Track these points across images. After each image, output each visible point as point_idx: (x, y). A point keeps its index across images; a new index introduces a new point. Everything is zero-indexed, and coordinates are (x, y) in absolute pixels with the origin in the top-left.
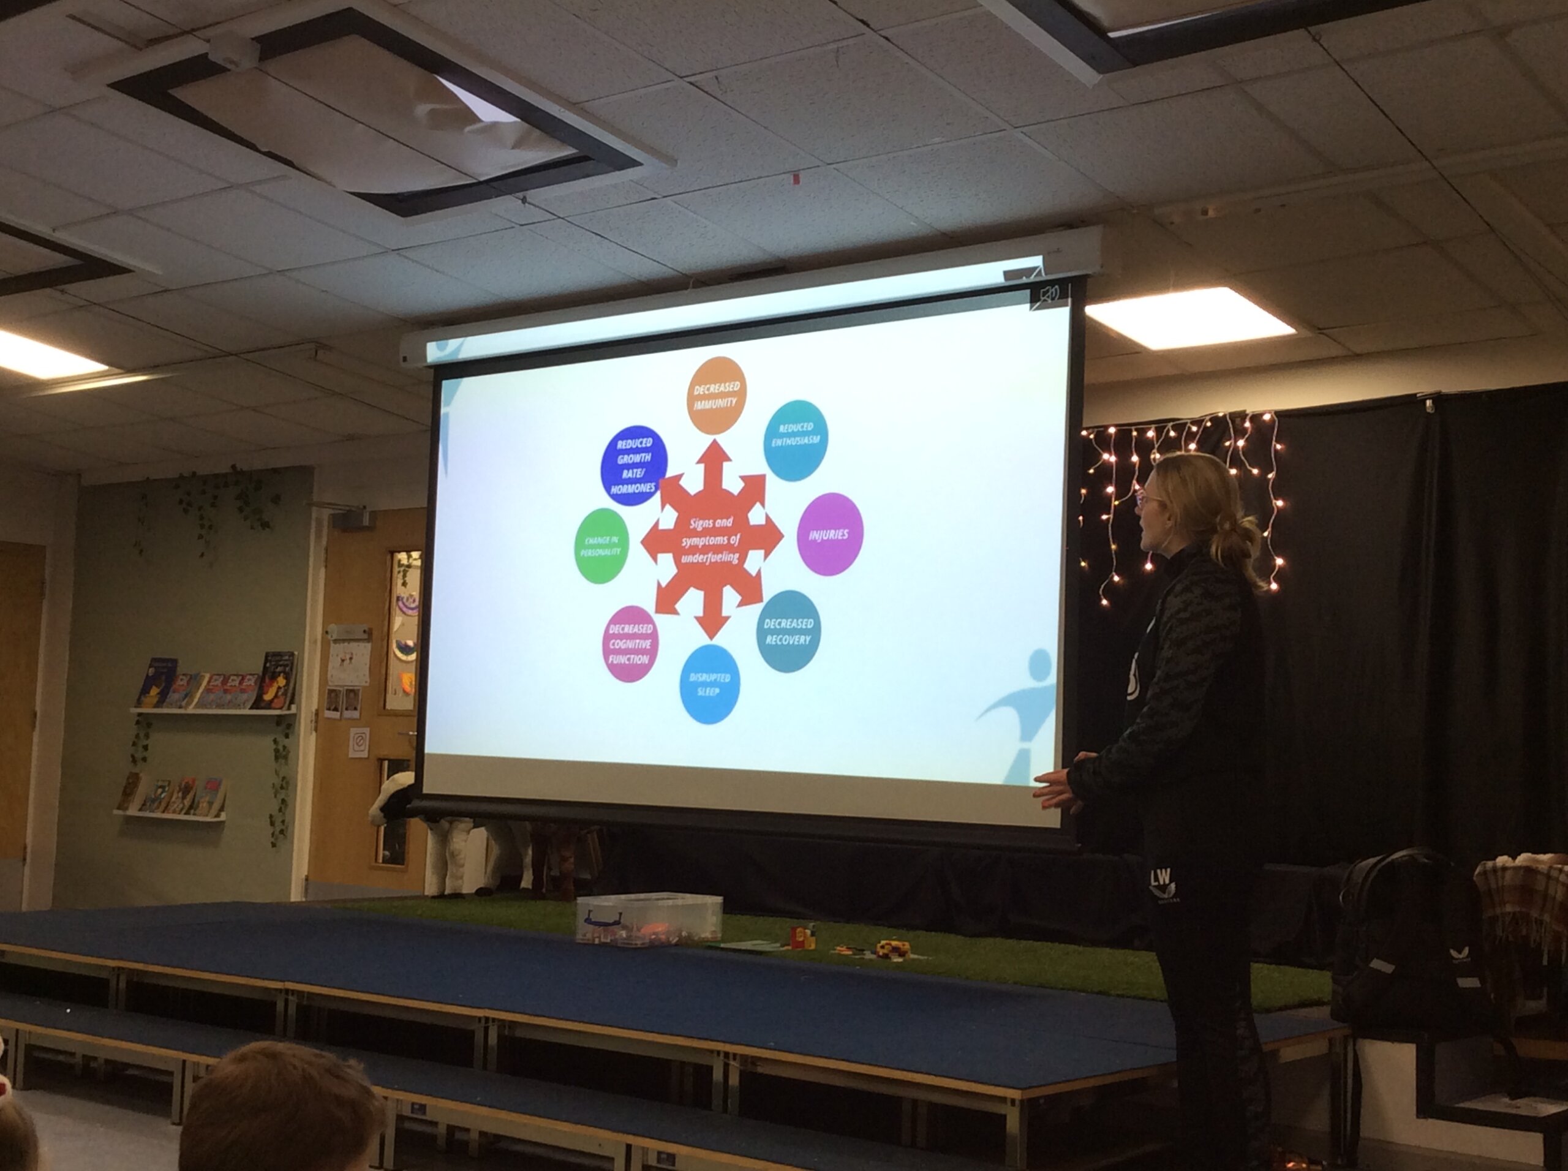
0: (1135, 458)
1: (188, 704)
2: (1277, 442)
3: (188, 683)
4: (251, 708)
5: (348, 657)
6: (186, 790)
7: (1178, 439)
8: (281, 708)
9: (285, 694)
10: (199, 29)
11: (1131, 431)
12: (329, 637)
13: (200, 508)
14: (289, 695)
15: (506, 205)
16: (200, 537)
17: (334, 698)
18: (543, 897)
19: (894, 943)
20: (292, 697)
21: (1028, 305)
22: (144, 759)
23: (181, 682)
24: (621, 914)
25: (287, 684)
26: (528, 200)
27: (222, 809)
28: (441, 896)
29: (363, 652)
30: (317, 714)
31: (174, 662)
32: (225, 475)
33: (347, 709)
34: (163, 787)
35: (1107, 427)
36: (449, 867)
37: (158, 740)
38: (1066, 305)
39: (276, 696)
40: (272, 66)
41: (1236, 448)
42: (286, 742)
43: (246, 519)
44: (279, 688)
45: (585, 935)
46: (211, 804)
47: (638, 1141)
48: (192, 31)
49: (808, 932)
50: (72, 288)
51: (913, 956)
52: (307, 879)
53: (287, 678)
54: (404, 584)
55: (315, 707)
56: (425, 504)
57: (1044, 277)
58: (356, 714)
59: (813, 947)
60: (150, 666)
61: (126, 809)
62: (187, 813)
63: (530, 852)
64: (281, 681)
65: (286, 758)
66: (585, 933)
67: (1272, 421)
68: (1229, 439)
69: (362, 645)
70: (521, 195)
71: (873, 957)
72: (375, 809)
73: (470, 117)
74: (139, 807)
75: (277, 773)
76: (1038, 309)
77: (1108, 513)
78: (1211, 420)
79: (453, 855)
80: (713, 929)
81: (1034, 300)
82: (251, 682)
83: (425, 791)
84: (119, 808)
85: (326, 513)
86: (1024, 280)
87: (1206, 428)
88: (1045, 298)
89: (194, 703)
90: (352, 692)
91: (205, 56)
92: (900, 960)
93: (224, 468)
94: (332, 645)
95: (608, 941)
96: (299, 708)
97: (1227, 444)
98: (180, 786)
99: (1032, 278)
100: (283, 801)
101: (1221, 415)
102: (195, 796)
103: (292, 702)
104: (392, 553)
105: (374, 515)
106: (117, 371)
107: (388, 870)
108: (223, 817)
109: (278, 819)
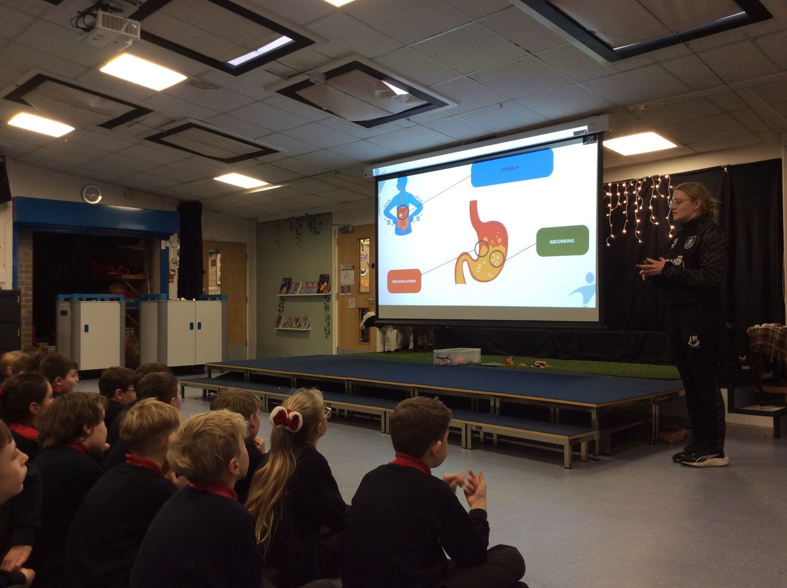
0: (618, 194)
1: (296, 292)
2: (671, 185)
3: (295, 285)
4: (316, 293)
5: (347, 275)
6: (297, 320)
7: (634, 186)
8: (326, 293)
9: (327, 288)
10: (306, 71)
11: (616, 184)
12: (340, 268)
13: (296, 228)
14: (329, 287)
15: (402, 122)
16: (297, 238)
17: (343, 289)
18: (417, 352)
19: (541, 362)
20: (329, 289)
21: (582, 143)
22: (283, 311)
23: (293, 285)
24: (448, 355)
25: (328, 285)
26: (410, 119)
27: (309, 326)
28: (384, 352)
29: (352, 273)
30: (338, 294)
31: (291, 279)
32: (303, 217)
33: (347, 292)
35: (608, 184)
36: (386, 342)
37: (288, 305)
38: (596, 142)
39: (324, 289)
40: (330, 81)
41: (655, 188)
42: (328, 304)
43: (311, 231)
44: (325, 286)
45: (436, 362)
46: (305, 325)
47: (469, 423)
48: (303, 72)
49: (511, 359)
50: (258, 158)
51: (547, 366)
52: (338, 348)
53: (327, 283)
54: (363, 250)
55: (337, 292)
56: (374, 222)
57: (588, 133)
58: (350, 294)
59: (512, 364)
60: (283, 281)
61: (278, 327)
62: (298, 328)
63: (412, 337)
64: (325, 284)
65: (328, 309)
66: (436, 361)
67: (669, 178)
68: (653, 185)
69: (351, 271)
70: (407, 118)
71: (534, 367)
72: (362, 324)
73: (393, 93)
74: (282, 326)
75: (326, 314)
76: (586, 144)
77: (609, 214)
78: (646, 179)
79: (387, 338)
80: (478, 359)
81: (584, 141)
82: (316, 284)
84: (276, 327)
85: (337, 228)
86: (581, 135)
87: (644, 182)
88: (588, 140)
89: (298, 292)
90: (349, 287)
91: (308, 80)
92: (543, 367)
93: (303, 215)
94: (341, 271)
95: (444, 364)
96: (332, 293)
97: (652, 187)
98: (295, 319)
99: (584, 134)
100: (329, 323)
101: (650, 177)
102: (300, 323)
103: (329, 291)
104: (360, 240)
105: (353, 227)
106: (270, 184)
107: (362, 344)
108: (309, 329)
109: (327, 329)
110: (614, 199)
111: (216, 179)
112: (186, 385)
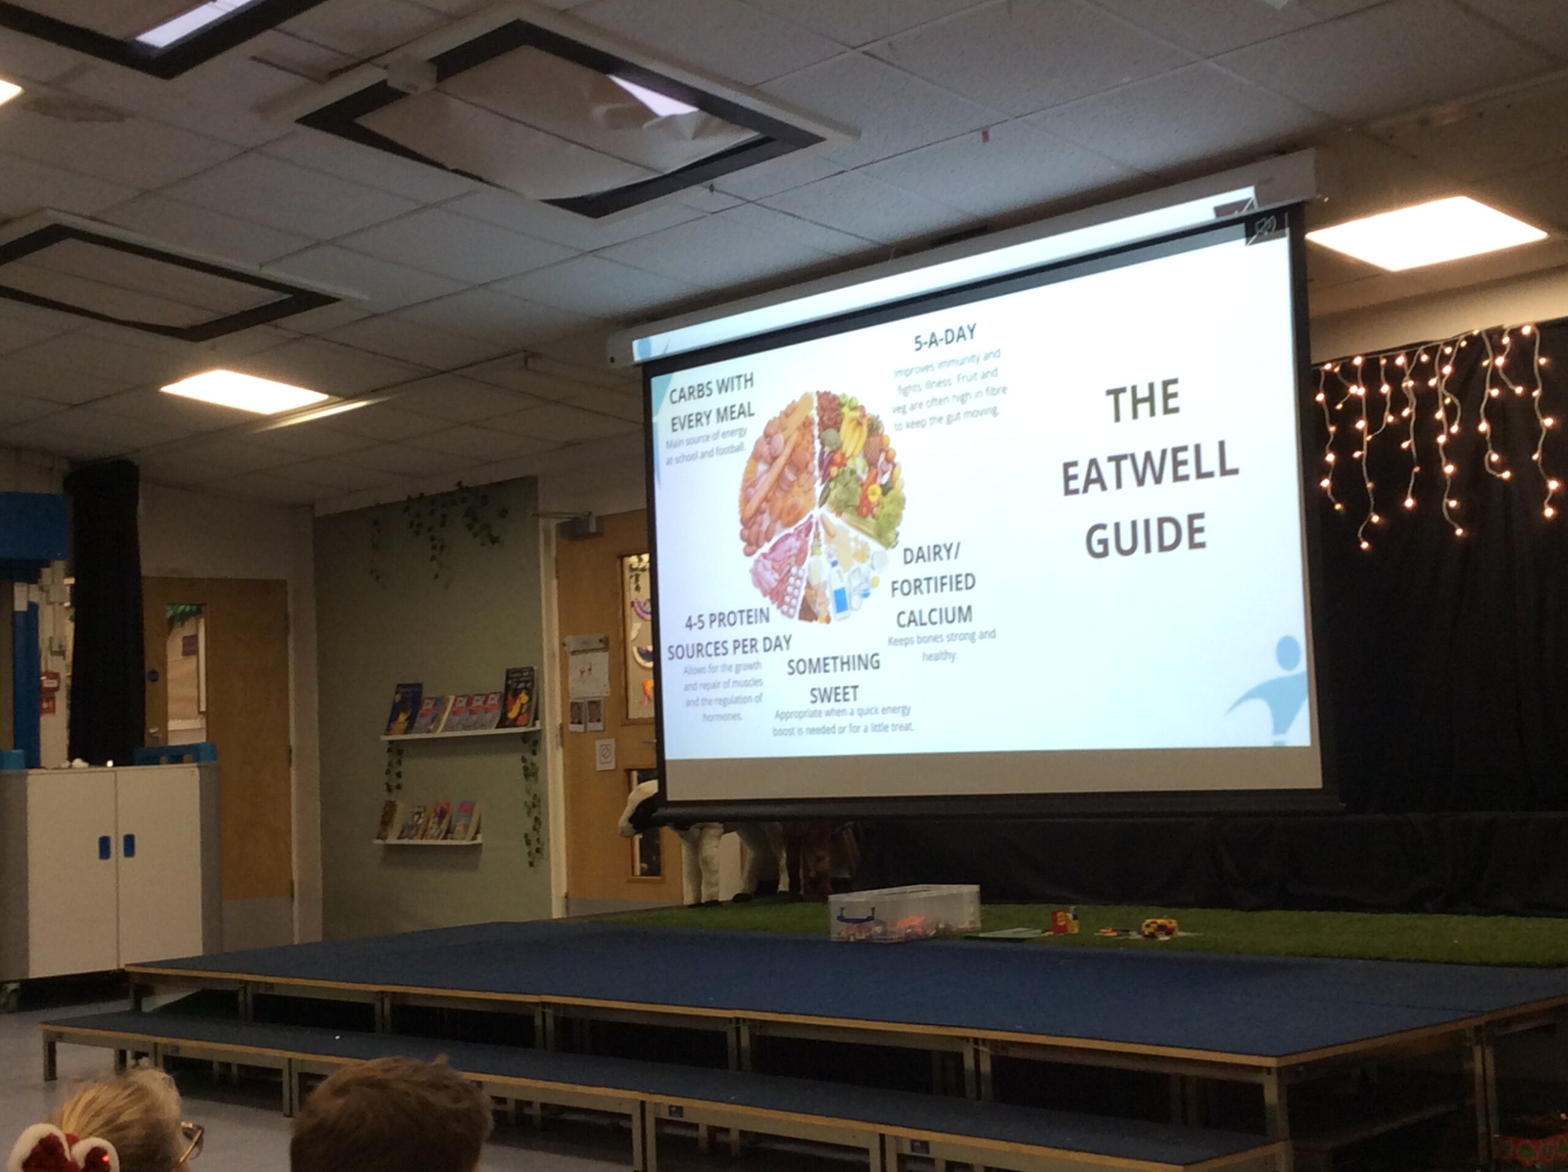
0: (1385, 389)
1: (436, 728)
2: (1541, 355)
3: (435, 705)
4: (497, 727)
5: (587, 667)
6: (442, 814)
7: (1431, 363)
8: (525, 725)
9: (528, 710)
10: (378, 56)
11: (1378, 360)
12: (566, 648)
13: (430, 529)
14: (533, 708)
15: (695, 195)
16: (433, 558)
17: (577, 711)
18: (801, 900)
19: (1160, 921)
20: (535, 712)
21: (1243, 241)
22: (399, 787)
23: (427, 706)
24: (873, 909)
25: (530, 700)
26: (716, 187)
27: (477, 832)
28: (698, 905)
29: (601, 661)
30: (562, 727)
31: (419, 686)
32: (450, 494)
33: (591, 721)
34: (419, 813)
35: (1352, 358)
36: (704, 874)
37: (411, 766)
38: (1283, 236)
39: (520, 714)
40: (450, 84)
41: (1495, 368)
42: (535, 759)
43: (475, 535)
44: (522, 705)
45: (839, 934)
46: (466, 827)
47: (891, 1131)
48: (369, 60)
49: (1070, 916)
50: (284, 322)
51: (1182, 934)
52: (567, 897)
53: (529, 693)
54: (638, 588)
55: (559, 721)
56: (643, 505)
57: (1257, 209)
58: (599, 726)
59: (1076, 931)
60: (397, 693)
61: (385, 838)
62: (445, 838)
63: (785, 855)
64: (524, 698)
65: (534, 775)
66: (839, 931)
67: (1533, 334)
68: (1487, 357)
69: (599, 654)
70: (708, 183)
71: (1140, 937)
72: (623, 820)
73: (645, 113)
74: (398, 834)
75: (528, 791)
76: (1255, 242)
77: (1361, 449)
78: (1466, 339)
79: (706, 862)
80: (972, 919)
81: (1249, 234)
82: (494, 700)
83: (670, 798)
84: (378, 838)
85: (553, 523)
86: (1236, 214)
87: (1460, 349)
88: (1261, 231)
89: (442, 726)
90: (594, 704)
91: (384, 82)
92: (1167, 938)
93: (451, 487)
94: (570, 656)
95: (863, 937)
96: (543, 724)
97: (1485, 363)
98: (435, 811)
99: (1245, 212)
100: (537, 819)
101: (1475, 333)
102: (450, 822)
103: (536, 718)
104: (622, 557)
105: (600, 519)
106: (338, 399)
107: (645, 881)
108: (479, 841)
109: (533, 838)
110: (1375, 407)
111: (169, 389)
112: (60, 1036)
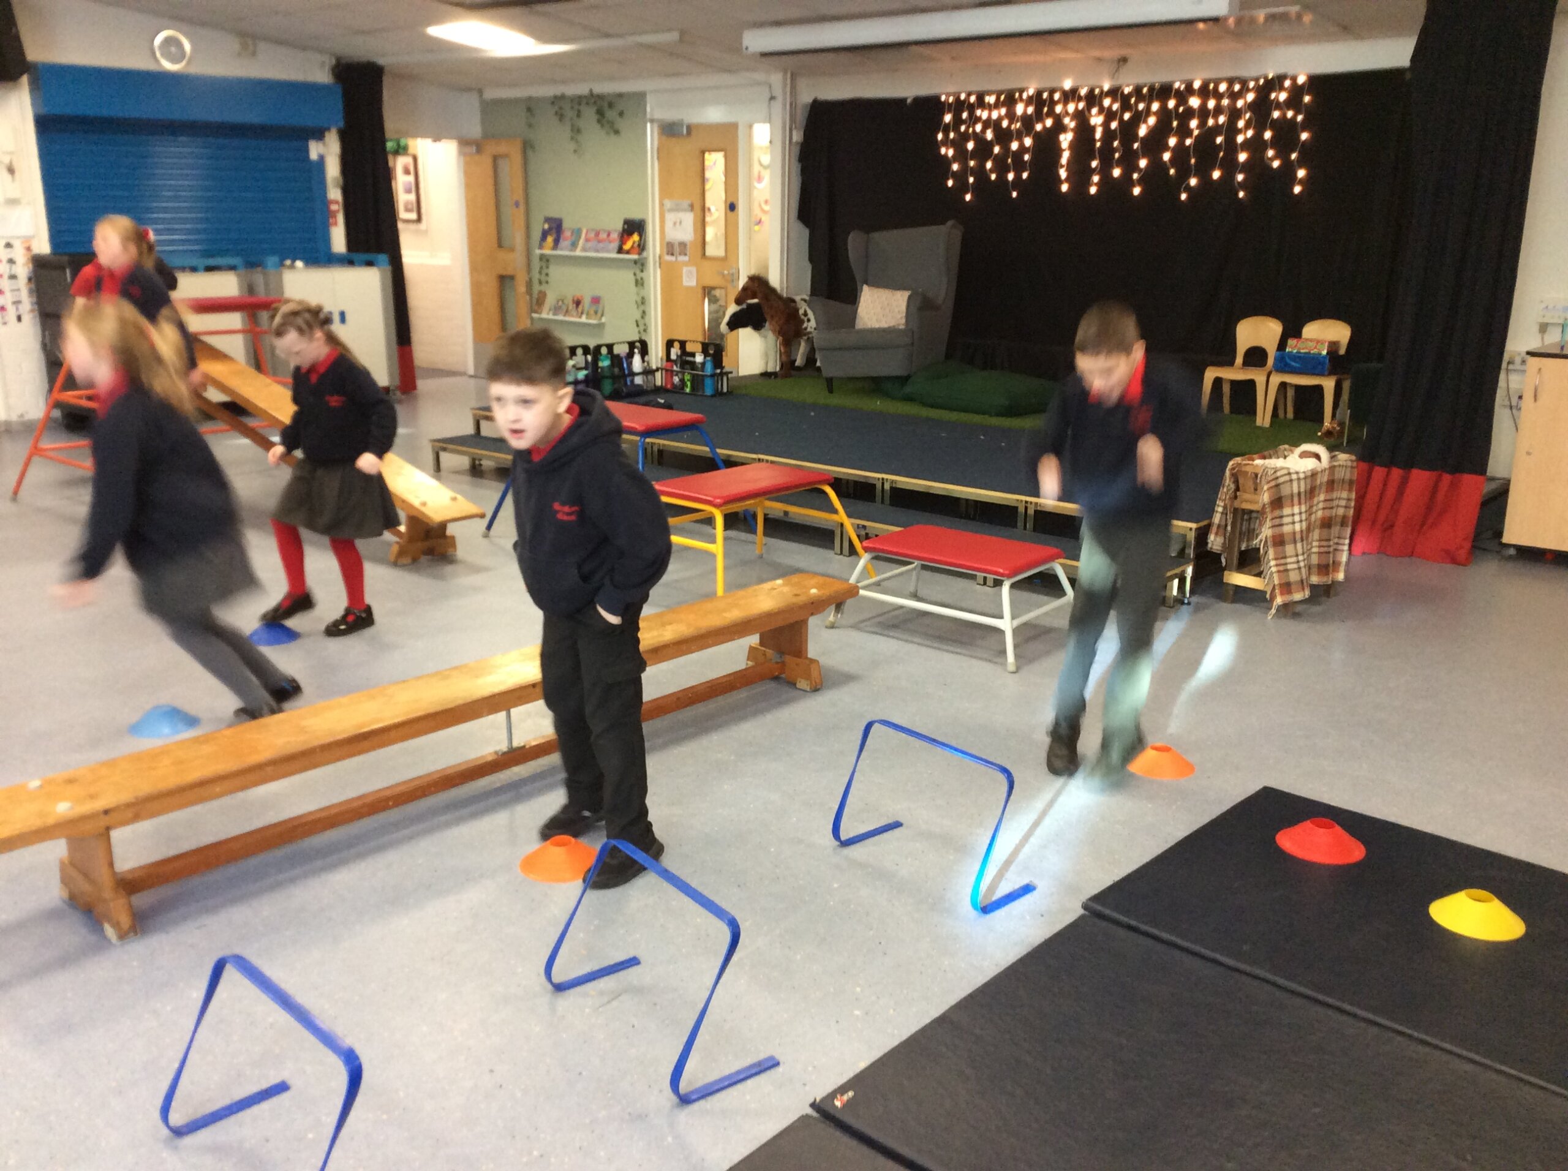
0: (1211, 103)
1: (577, 249)
2: (1307, 95)
3: (572, 235)
4: (617, 254)
5: (678, 221)
6: (577, 302)
7: (1241, 90)
8: (636, 254)
9: (639, 245)
11: (1209, 84)
12: (665, 206)
13: (571, 119)
14: (642, 243)
16: (573, 138)
17: (670, 248)
20: (641, 247)
22: (547, 282)
23: (567, 234)
25: (640, 240)
27: (602, 315)
29: (687, 218)
30: (660, 258)
31: (560, 219)
32: (585, 97)
33: (680, 254)
34: (561, 300)
35: (1194, 81)
37: (554, 271)
39: (633, 247)
41: (1279, 98)
42: (642, 275)
43: (603, 127)
44: (634, 243)
46: (597, 312)
53: (640, 236)
55: (658, 253)
58: (686, 258)
60: (545, 223)
61: (540, 313)
62: (581, 318)
64: (635, 237)
65: (642, 285)
67: (1304, 82)
68: (1275, 92)
69: (687, 213)
74: (547, 311)
75: (638, 294)
77: (1191, 138)
78: (1264, 78)
82: (615, 236)
85: (656, 125)
87: (1259, 84)
89: (580, 247)
90: (683, 245)
93: (585, 92)
94: (667, 212)
96: (648, 254)
97: (1273, 96)
98: (573, 300)
100: (644, 312)
101: (1270, 75)
102: (583, 307)
103: (643, 251)
104: (703, 151)
105: (689, 128)
106: (539, 43)
108: (603, 320)
109: (641, 323)
110: (1203, 113)
111: (434, 31)
112: (444, 449)
